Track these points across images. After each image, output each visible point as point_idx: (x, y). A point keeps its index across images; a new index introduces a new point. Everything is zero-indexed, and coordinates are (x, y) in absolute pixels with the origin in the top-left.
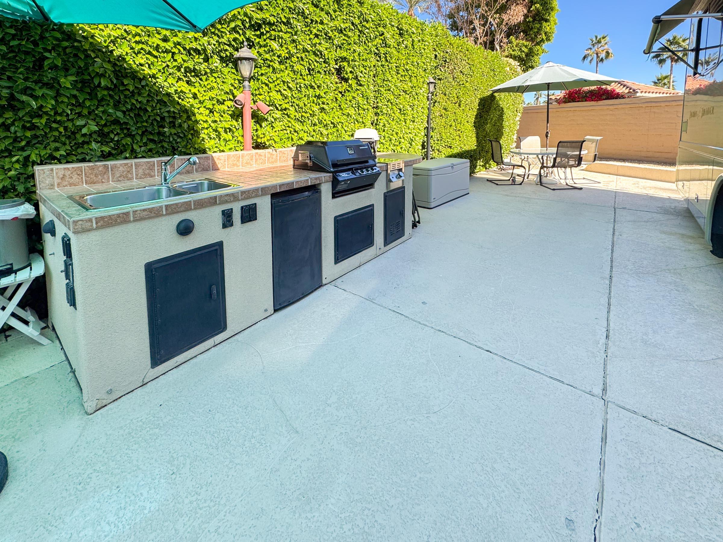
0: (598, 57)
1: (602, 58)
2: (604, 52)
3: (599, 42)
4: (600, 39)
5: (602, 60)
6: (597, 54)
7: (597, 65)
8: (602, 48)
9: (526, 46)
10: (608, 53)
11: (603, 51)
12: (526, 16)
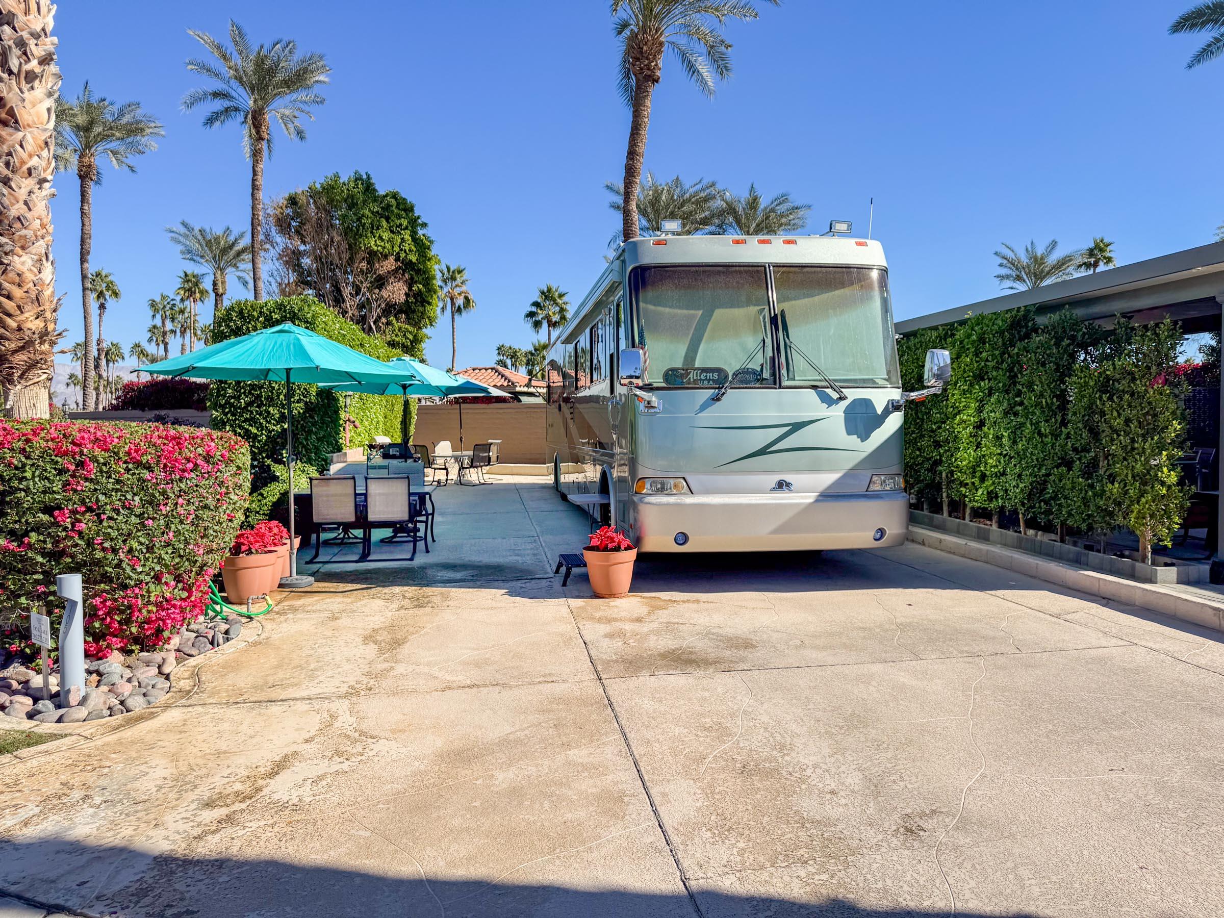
0: (453, 304)
1: (459, 307)
2: (462, 297)
3: (453, 279)
4: (453, 272)
5: (459, 310)
6: (452, 299)
7: (453, 318)
8: (457, 290)
9: (410, 332)
10: (466, 298)
11: (460, 294)
12: (407, 295)
